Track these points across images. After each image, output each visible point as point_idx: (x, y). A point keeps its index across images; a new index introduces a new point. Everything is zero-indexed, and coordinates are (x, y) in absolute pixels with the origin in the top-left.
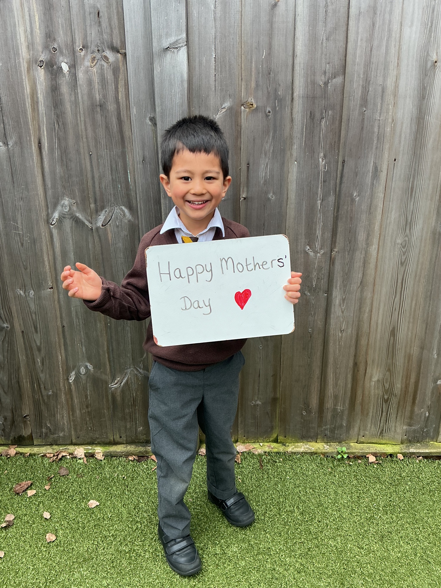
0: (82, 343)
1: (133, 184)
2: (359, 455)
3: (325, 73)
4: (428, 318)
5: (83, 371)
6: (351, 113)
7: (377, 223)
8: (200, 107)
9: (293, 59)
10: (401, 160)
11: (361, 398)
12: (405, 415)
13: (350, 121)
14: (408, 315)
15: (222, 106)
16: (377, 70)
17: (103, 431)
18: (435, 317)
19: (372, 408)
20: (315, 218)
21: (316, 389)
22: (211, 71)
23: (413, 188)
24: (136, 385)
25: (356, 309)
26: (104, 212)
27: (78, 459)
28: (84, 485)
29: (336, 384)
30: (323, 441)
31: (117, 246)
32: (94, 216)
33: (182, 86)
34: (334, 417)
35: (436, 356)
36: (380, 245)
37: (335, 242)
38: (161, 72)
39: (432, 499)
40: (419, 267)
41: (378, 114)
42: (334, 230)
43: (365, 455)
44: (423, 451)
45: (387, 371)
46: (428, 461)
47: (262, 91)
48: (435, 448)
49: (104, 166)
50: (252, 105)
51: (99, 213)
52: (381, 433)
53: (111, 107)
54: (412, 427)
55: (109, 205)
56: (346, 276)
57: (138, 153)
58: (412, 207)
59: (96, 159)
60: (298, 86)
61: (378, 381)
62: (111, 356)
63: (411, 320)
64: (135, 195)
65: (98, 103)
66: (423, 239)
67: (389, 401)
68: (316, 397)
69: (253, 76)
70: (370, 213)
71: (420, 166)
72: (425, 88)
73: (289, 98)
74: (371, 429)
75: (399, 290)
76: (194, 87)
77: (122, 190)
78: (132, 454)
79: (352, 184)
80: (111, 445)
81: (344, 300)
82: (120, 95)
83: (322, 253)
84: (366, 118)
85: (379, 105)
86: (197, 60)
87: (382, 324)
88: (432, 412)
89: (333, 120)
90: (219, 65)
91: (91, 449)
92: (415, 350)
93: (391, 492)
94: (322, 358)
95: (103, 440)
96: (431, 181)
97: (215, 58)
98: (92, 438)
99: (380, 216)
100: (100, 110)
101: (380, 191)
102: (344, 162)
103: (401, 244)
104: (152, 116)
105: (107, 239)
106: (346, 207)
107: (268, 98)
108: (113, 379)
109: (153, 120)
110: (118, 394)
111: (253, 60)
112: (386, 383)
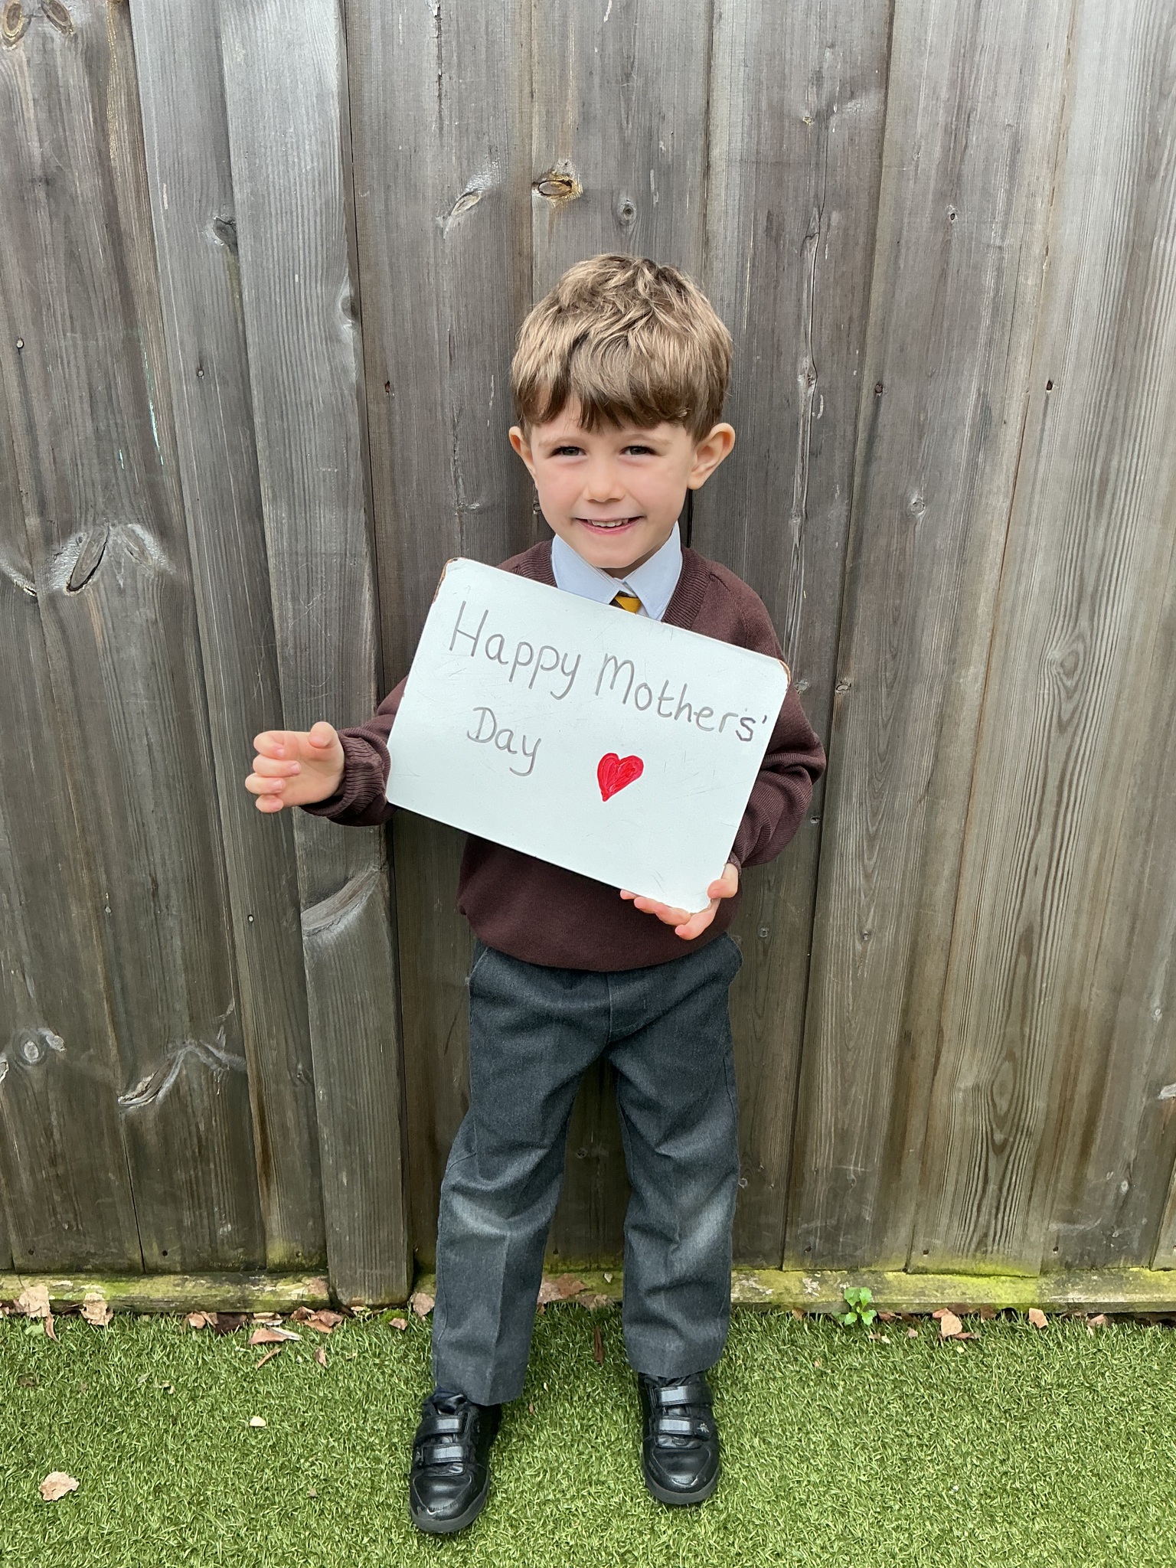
0: (22, 966)
1: (167, 451)
2: (911, 1310)
3: (818, 78)
4: (1139, 896)
5: (31, 1052)
6: (906, 220)
7: (983, 594)
8: (389, 187)
9: (711, 27)
10: (1068, 386)
11: (921, 1137)
12: (1055, 1191)
13: (903, 251)
14: (1075, 891)
15: (464, 184)
16: (997, 73)
17: (109, 1234)
18: (1162, 893)
19: (953, 1169)
20: (782, 574)
21: (780, 1113)
22: (425, 65)
23: (1107, 480)
24: (205, 1098)
25: (910, 866)
26: (72, 543)
27: (28, 1324)
28: (36, 1413)
29: (844, 1099)
30: (801, 1265)
31: (123, 655)
32: (40, 556)
33: (323, 112)
34: (835, 1196)
35: (1158, 1014)
36: (993, 665)
37: (847, 656)
38: (249, 61)
39: (1135, 1464)
40: (1118, 739)
41: (997, 227)
42: (844, 614)
43: (928, 1310)
44: (1106, 1301)
45: (1005, 1059)
46: (1123, 1328)
47: (604, 136)
48: (1144, 1287)
49: (68, 387)
50: (569, 184)
51: (55, 546)
52: (982, 1242)
53: (84, 185)
54: (1077, 1226)
55: (90, 519)
56: (879, 764)
57: (182, 343)
58: (1100, 543)
59: (37, 364)
60: (725, 123)
61: (976, 1088)
62: (121, 1009)
63: (1086, 905)
64: (176, 488)
65: (38, 172)
66: (1134, 648)
67: (1008, 1149)
68: (779, 1135)
69: (572, 83)
70: (963, 562)
71: (1131, 406)
72: (1157, 142)
73: (693, 164)
74: (949, 1228)
75: (1049, 810)
76: (366, 118)
77: (131, 470)
78: (199, 1308)
79: (905, 464)
80: (134, 1275)
81: (872, 839)
82: (113, 144)
83: (804, 688)
84: (954, 242)
85: (1001, 196)
86: (376, 25)
87: (992, 914)
88: (1138, 1181)
89: (845, 245)
90: (454, 43)
91: (72, 1290)
92: (1093, 997)
93: (1006, 1442)
94: (799, 1017)
95: (109, 1260)
96: (1166, 460)
97: (439, 15)
98: (74, 1254)
99: (996, 572)
100: (48, 195)
101: (999, 488)
102: (879, 388)
103: (1062, 665)
104: (225, 217)
105: (87, 633)
106: (883, 542)
107: (624, 162)
108: (131, 1081)
109: (227, 229)
110: (151, 1125)
111: (572, 26)
112: (1001, 1094)
